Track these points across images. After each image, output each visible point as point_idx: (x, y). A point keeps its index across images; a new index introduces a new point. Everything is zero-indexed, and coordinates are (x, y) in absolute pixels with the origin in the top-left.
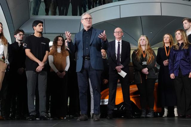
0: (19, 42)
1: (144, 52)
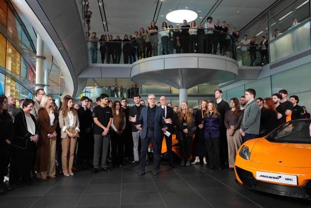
0: (85, 107)
1: (184, 115)
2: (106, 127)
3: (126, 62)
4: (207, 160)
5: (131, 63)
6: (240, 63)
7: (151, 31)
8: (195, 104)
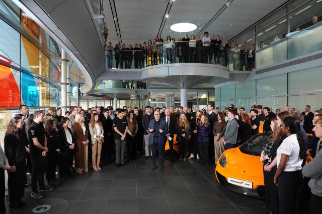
2: (123, 134)
3: (136, 67)
4: (199, 156)
5: (141, 68)
6: (231, 66)
7: (157, 43)
8: (194, 95)
